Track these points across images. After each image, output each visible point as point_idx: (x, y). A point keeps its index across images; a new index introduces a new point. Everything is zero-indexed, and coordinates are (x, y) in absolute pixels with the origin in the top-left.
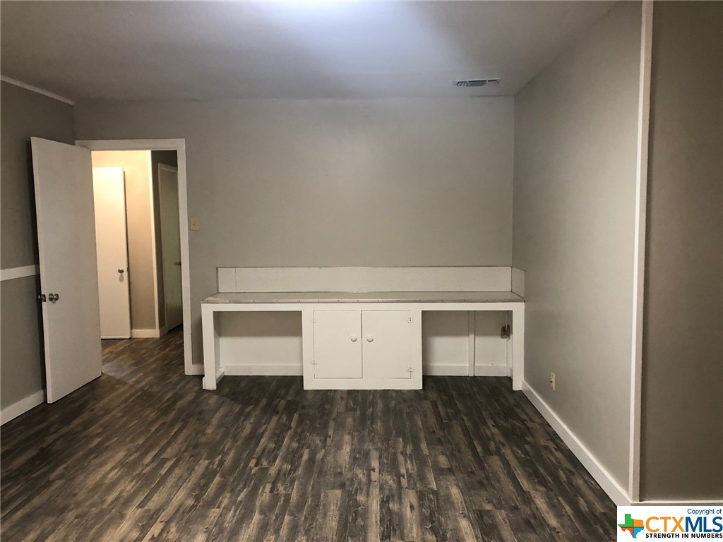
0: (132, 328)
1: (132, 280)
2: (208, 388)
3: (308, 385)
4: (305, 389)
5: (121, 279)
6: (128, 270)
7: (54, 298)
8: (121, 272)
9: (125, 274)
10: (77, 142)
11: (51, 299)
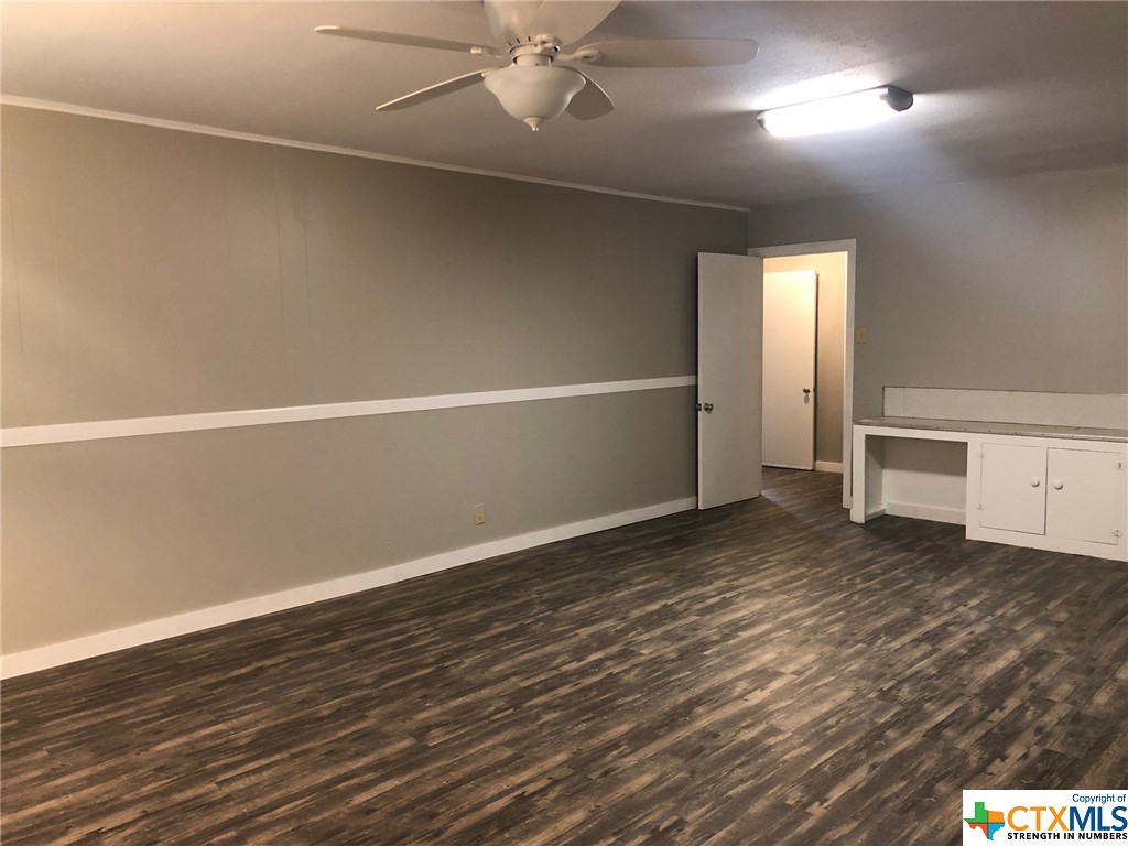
0: (815, 459)
1: (819, 401)
2: (855, 520)
3: (970, 535)
4: (967, 538)
5: (807, 400)
6: (815, 390)
7: (709, 408)
8: (807, 391)
9: (811, 395)
10: (750, 250)
11: (706, 409)
